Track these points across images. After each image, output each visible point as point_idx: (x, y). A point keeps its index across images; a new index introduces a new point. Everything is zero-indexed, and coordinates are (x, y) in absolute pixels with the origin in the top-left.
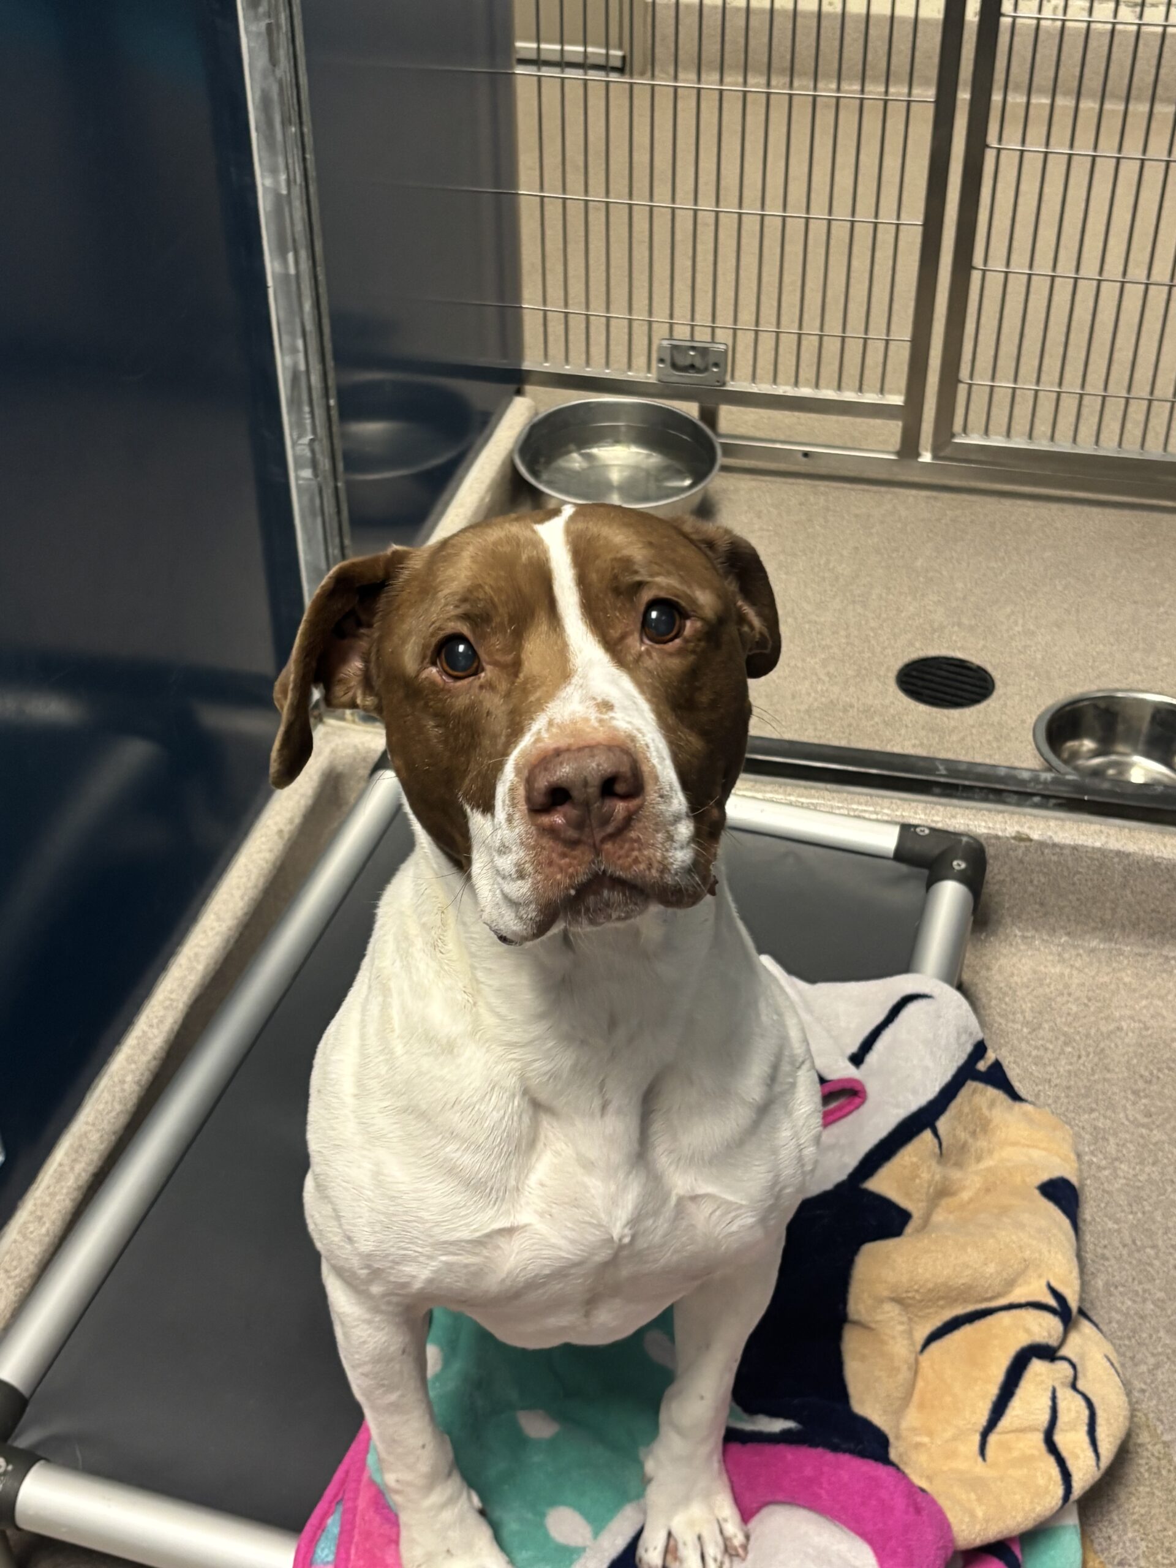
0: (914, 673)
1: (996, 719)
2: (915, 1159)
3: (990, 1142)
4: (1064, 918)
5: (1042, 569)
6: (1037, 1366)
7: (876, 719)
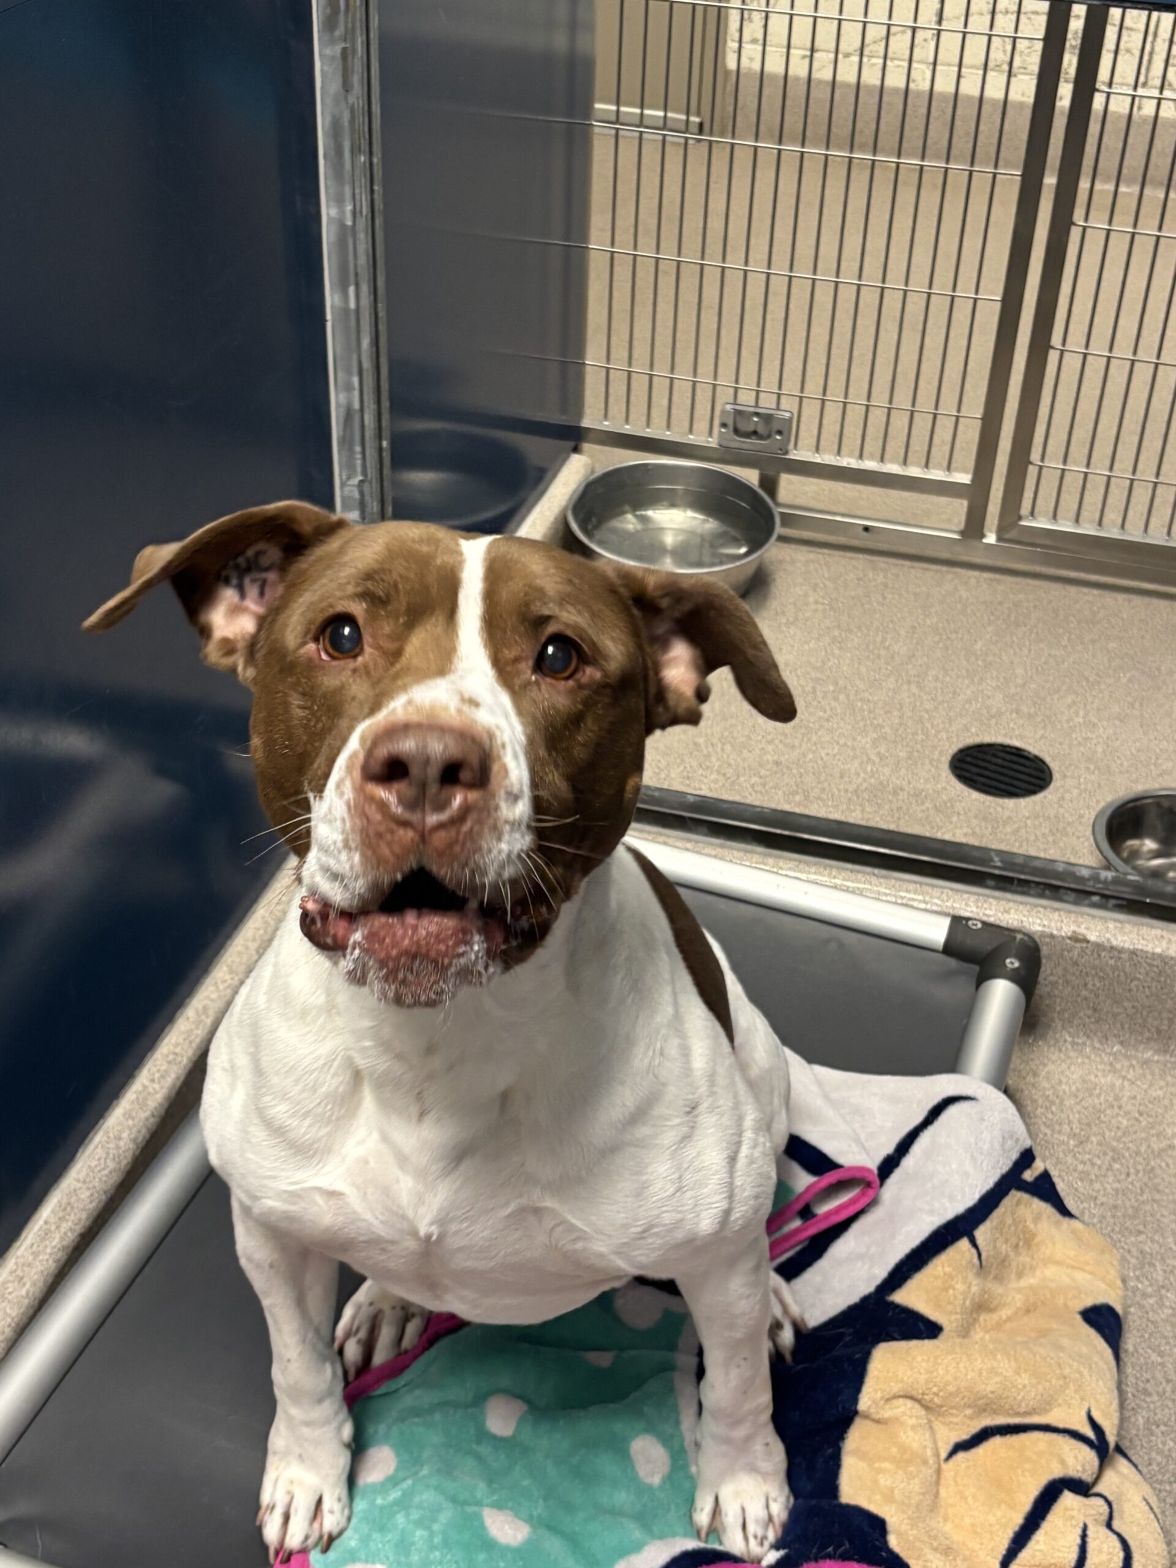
0: (969, 759)
1: (1052, 812)
2: (948, 1269)
3: (1033, 1258)
4: (1118, 1026)
5: (1106, 660)
6: (1068, 1499)
7: (927, 805)
